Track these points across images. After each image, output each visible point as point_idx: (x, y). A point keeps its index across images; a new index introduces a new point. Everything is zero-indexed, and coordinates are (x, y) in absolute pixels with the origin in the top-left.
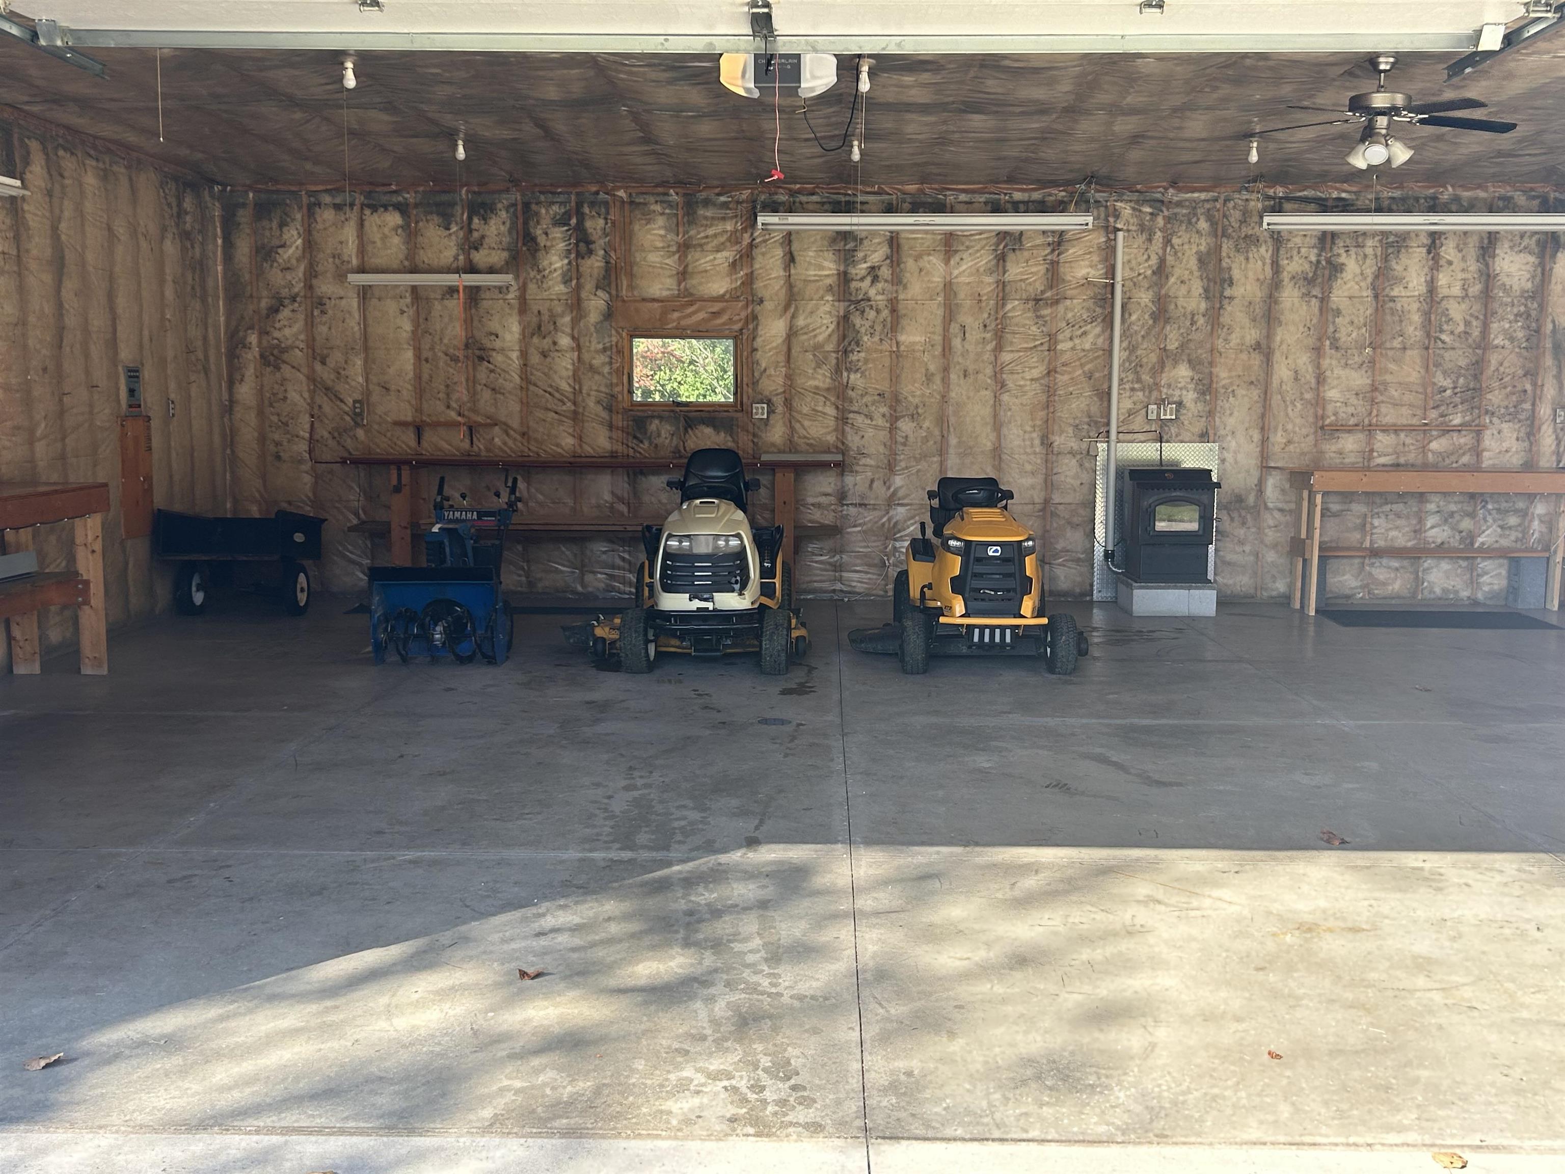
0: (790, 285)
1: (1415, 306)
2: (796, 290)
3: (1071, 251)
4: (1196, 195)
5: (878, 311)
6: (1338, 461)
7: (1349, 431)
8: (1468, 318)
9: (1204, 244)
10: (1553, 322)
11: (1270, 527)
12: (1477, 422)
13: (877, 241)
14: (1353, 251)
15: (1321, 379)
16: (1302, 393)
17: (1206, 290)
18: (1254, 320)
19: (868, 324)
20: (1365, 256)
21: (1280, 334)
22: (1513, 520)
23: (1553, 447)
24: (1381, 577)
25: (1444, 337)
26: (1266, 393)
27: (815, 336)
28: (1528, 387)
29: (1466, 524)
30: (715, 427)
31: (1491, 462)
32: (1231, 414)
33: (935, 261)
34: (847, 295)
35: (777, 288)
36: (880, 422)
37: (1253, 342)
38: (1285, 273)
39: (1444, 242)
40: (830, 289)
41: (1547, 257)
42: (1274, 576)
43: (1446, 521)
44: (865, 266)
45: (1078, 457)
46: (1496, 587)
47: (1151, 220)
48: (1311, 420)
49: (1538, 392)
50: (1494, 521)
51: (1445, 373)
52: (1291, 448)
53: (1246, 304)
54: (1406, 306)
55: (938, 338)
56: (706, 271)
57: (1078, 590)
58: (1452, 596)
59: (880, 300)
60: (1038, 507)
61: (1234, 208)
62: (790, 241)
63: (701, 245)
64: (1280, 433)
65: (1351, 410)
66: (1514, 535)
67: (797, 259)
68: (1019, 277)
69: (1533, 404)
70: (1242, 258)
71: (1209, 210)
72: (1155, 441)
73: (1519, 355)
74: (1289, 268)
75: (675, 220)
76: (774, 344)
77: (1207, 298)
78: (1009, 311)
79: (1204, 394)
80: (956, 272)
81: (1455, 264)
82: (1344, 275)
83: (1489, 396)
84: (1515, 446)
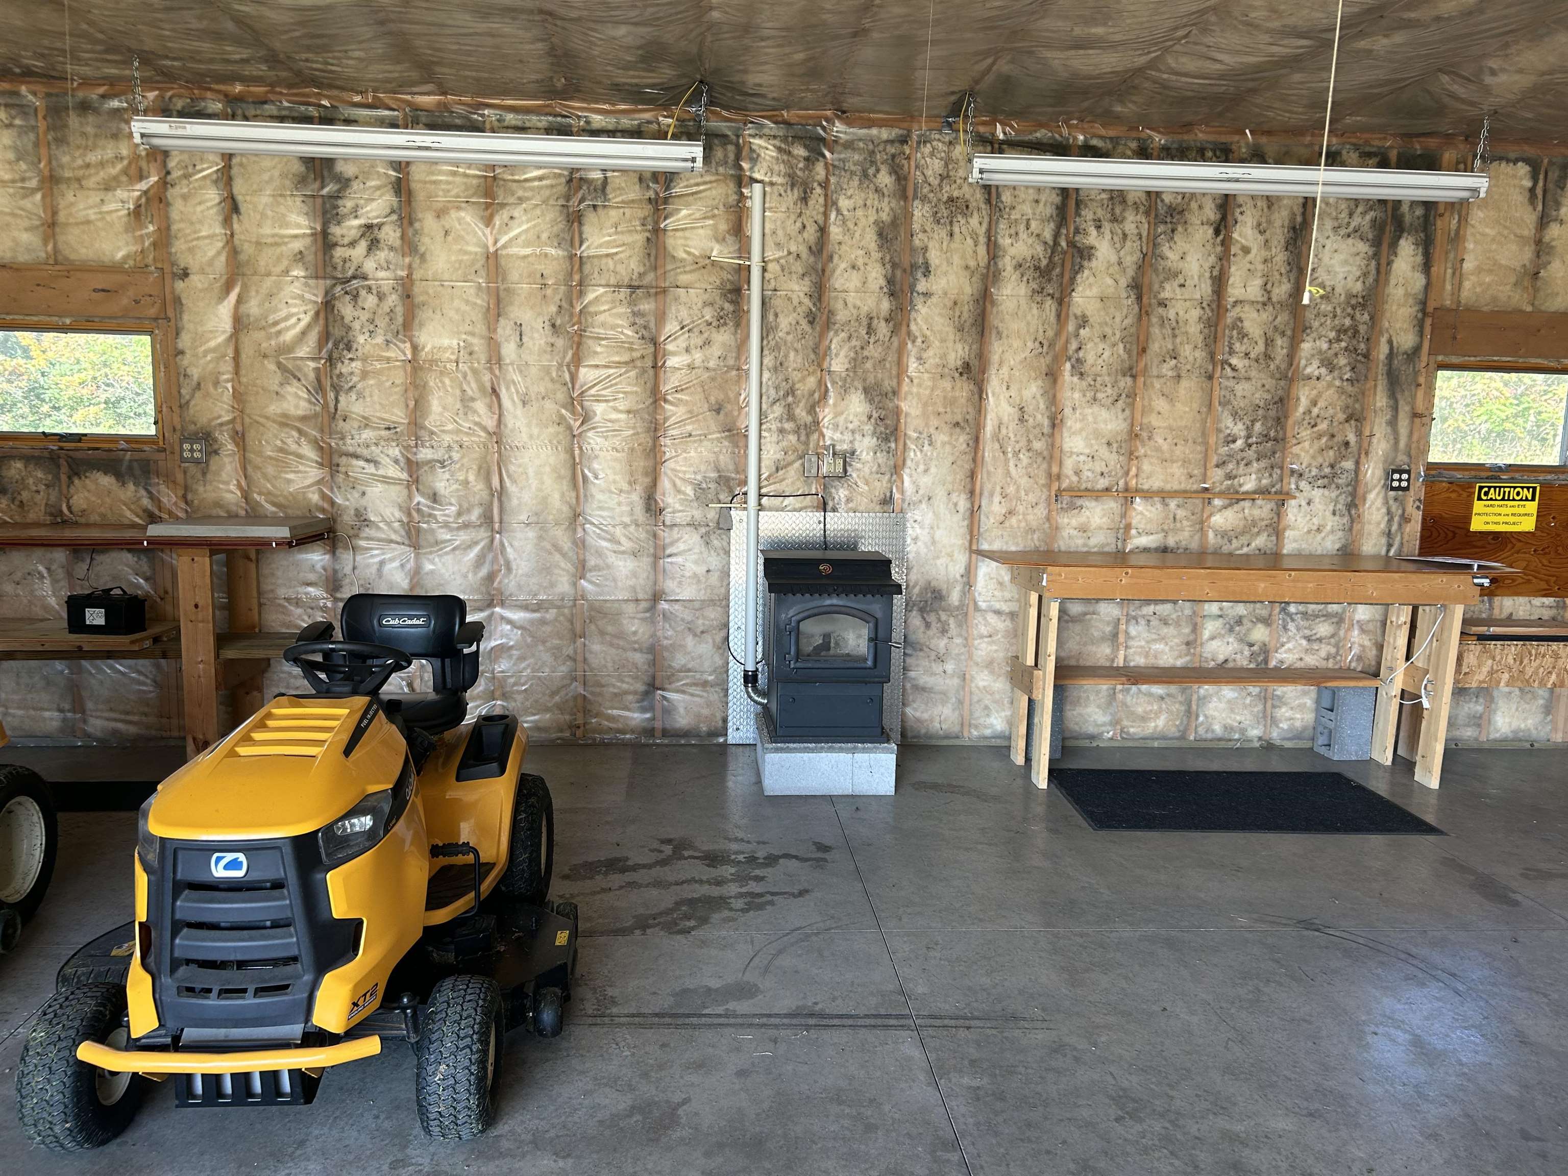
0: (233, 250)
1: (1195, 313)
2: (243, 257)
3: (684, 212)
4: (874, 131)
5: (381, 297)
6: (1080, 542)
7: (1097, 498)
8: (1270, 333)
9: (887, 209)
10: (1390, 342)
11: (982, 637)
12: (1278, 487)
13: (373, 183)
14: (1107, 226)
15: (1056, 422)
16: (1029, 441)
17: (890, 281)
18: (960, 329)
19: (364, 316)
20: (1125, 236)
21: (997, 349)
22: (1324, 629)
23: (1383, 526)
24: (1140, 710)
25: (1234, 361)
26: (977, 440)
27: (279, 333)
28: (1352, 438)
29: (1260, 634)
30: (119, 476)
31: (1295, 545)
32: (926, 471)
33: (468, 219)
34: (329, 269)
35: (211, 253)
36: (394, 472)
37: (959, 363)
38: (1007, 259)
39: (1240, 218)
40: (300, 256)
41: (1385, 247)
42: (986, 708)
43: (1231, 630)
44: (356, 222)
45: (703, 530)
46: (1298, 724)
47: (806, 168)
48: (1042, 481)
49: (1365, 445)
50: (1298, 629)
51: (1235, 415)
52: (1014, 520)
53: (949, 304)
54: (1181, 313)
55: (478, 344)
56: (88, 222)
57: (704, 728)
58: (1237, 736)
59: (384, 279)
60: (644, 605)
61: (932, 154)
62: (230, 179)
63: (78, 180)
64: (997, 498)
65: (1099, 467)
66: (1325, 649)
67: (243, 208)
68: (605, 251)
69: (1357, 463)
70: (944, 233)
71: (893, 156)
72: (817, 508)
73: (1341, 391)
74: (1012, 251)
75: (32, 136)
76: (212, 344)
77: (892, 294)
78: (590, 303)
79: (887, 440)
80: (503, 240)
81: (1254, 251)
82: (1094, 263)
83: (1296, 450)
84: (1331, 522)
